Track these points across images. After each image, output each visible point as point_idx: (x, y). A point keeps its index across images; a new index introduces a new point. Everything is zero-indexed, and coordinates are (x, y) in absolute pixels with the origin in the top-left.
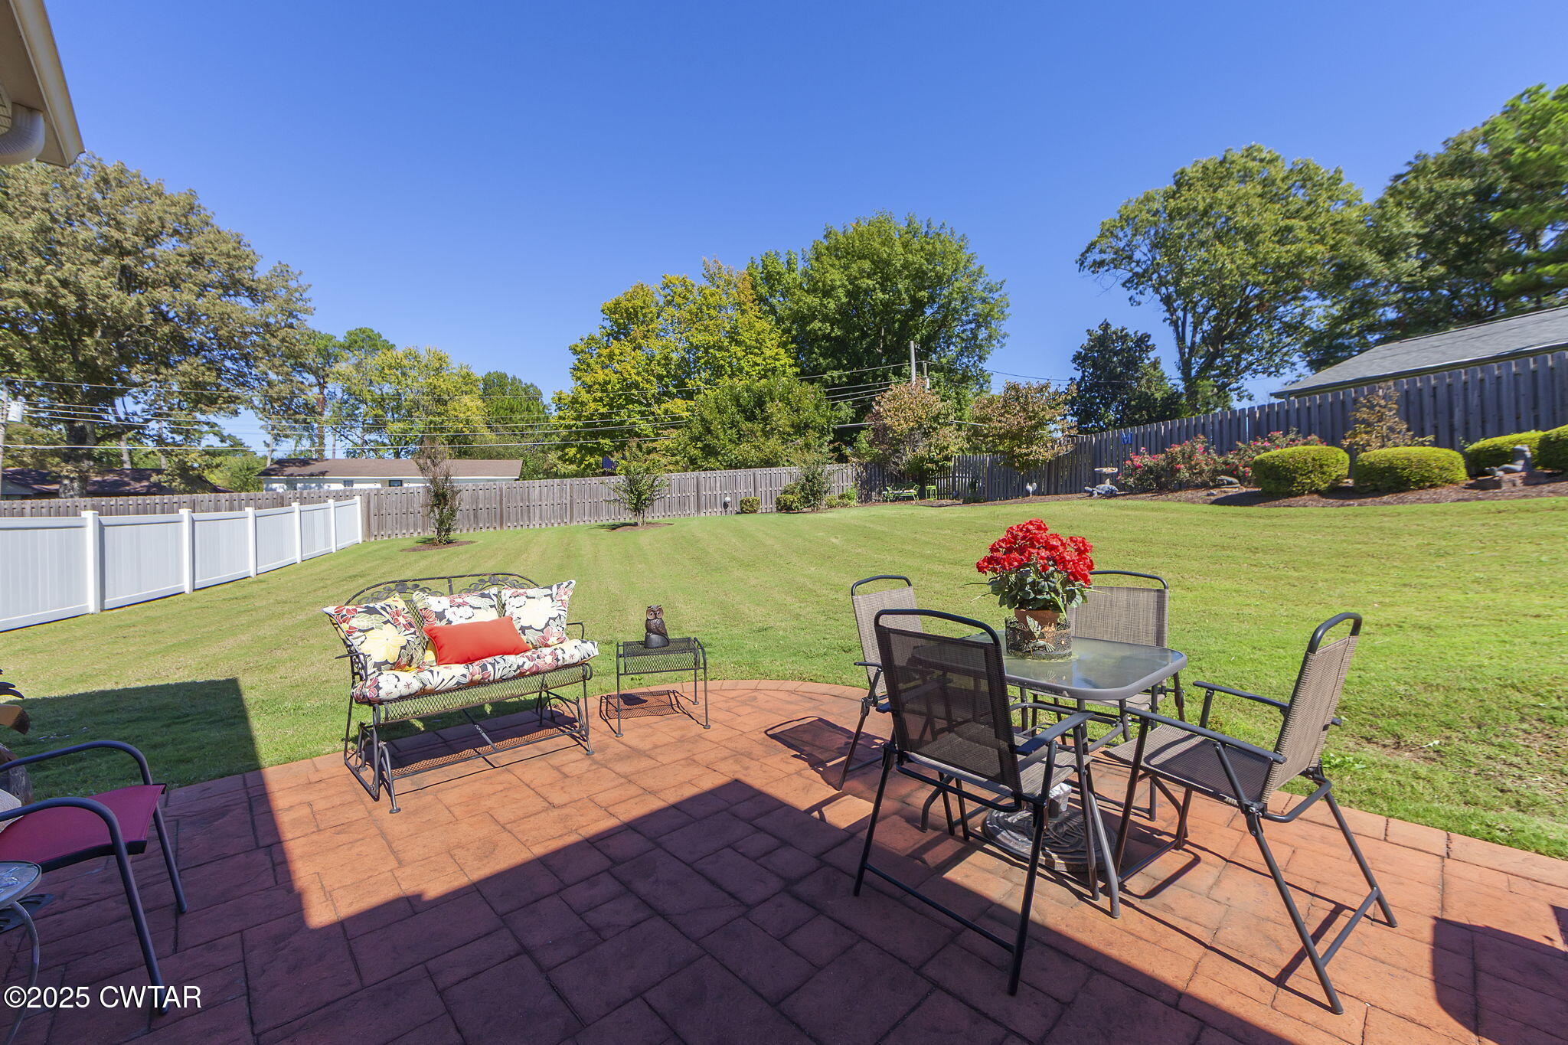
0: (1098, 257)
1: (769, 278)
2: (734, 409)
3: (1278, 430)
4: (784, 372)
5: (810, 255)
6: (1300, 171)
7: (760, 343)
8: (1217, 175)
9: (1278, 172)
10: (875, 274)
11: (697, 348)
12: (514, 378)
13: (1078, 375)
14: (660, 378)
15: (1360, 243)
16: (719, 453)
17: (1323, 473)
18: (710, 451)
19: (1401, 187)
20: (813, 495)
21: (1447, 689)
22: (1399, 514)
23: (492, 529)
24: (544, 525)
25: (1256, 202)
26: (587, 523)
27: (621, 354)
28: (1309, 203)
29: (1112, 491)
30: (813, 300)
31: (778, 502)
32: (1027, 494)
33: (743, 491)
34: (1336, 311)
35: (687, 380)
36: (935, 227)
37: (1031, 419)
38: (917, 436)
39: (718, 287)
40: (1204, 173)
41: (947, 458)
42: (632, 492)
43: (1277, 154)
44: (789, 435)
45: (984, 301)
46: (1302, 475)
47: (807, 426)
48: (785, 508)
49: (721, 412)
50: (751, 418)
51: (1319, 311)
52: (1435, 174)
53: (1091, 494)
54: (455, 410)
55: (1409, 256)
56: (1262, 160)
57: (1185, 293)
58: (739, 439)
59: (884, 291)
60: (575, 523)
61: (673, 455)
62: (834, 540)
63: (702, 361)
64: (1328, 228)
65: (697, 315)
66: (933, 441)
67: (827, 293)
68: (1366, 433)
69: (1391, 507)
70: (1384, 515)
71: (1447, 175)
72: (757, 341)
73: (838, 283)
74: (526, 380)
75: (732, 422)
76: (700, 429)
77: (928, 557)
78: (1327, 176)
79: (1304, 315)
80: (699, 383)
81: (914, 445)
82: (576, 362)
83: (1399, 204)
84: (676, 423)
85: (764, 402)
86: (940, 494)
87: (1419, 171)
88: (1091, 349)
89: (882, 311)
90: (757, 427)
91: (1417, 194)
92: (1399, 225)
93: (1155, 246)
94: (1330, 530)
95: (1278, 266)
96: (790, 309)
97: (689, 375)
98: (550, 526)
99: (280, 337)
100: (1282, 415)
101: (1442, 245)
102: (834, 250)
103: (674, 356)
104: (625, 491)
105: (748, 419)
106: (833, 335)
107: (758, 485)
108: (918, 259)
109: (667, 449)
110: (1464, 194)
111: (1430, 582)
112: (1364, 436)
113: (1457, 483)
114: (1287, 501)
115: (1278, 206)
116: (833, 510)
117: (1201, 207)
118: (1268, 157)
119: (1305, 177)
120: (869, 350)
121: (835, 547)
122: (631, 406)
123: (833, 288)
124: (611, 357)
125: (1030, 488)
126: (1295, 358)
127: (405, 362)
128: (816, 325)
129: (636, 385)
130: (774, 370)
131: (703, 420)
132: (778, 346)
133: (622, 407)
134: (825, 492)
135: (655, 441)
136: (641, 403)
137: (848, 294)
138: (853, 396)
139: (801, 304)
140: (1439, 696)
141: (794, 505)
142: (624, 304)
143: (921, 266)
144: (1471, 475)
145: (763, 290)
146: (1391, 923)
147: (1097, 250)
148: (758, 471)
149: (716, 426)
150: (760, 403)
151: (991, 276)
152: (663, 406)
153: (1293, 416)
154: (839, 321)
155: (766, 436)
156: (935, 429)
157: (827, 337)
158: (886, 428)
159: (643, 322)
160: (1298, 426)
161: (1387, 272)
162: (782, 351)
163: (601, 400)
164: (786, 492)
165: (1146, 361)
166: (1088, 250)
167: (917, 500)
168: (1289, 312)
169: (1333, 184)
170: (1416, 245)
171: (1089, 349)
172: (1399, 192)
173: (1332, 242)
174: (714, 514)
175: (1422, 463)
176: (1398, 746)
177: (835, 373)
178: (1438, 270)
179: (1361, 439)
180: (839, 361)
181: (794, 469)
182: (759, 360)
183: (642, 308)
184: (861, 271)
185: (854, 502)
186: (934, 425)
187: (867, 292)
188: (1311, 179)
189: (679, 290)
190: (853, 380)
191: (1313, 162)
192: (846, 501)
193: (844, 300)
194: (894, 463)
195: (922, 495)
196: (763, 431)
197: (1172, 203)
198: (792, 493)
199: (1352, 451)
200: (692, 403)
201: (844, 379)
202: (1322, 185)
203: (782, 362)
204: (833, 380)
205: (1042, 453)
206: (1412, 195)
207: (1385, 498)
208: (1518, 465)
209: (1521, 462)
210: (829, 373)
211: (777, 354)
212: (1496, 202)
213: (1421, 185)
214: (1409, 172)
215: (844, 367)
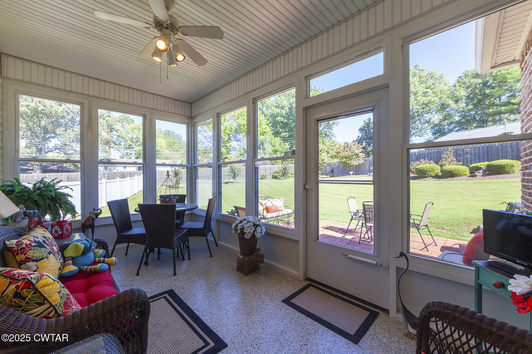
3: (422, 159)
4: (269, 133)
6: (431, 74)
7: (261, 124)
9: (424, 74)
11: (241, 125)
13: (360, 135)
14: (229, 135)
15: (448, 97)
17: (434, 172)
19: (461, 80)
20: (286, 174)
21: (453, 219)
22: (452, 183)
25: (417, 84)
28: (433, 84)
30: (278, 110)
31: (273, 176)
32: (350, 175)
34: (441, 117)
35: (237, 136)
36: (317, 88)
37: (352, 152)
41: (324, 163)
42: (232, 173)
43: (424, 68)
44: (271, 154)
46: (428, 172)
47: (277, 151)
48: (276, 178)
51: (436, 118)
52: (471, 77)
53: (370, 175)
55: (462, 102)
56: (419, 70)
63: (242, 129)
64: (439, 92)
65: (241, 115)
66: (320, 157)
67: (282, 108)
68: (445, 161)
69: (450, 181)
70: (448, 183)
71: (474, 78)
73: (286, 105)
76: (243, 151)
78: (439, 76)
79: (431, 118)
80: (241, 137)
83: (460, 86)
86: (322, 174)
87: (466, 76)
90: (261, 151)
91: (465, 83)
92: (460, 93)
94: (435, 187)
95: (423, 103)
96: (270, 113)
99: (106, 120)
100: (424, 154)
101: (472, 99)
103: (233, 128)
104: (229, 172)
106: (284, 122)
107: (266, 170)
110: (479, 84)
111: (455, 200)
112: (445, 162)
113: (467, 175)
114: (424, 179)
115: (424, 85)
116: (289, 178)
118: (421, 69)
119: (432, 76)
123: (284, 107)
125: (351, 173)
126: (428, 131)
127: (140, 127)
128: (279, 118)
130: (265, 132)
131: (243, 148)
132: (266, 125)
134: (289, 173)
137: (289, 109)
139: (274, 111)
140: (451, 221)
141: (278, 177)
144: (471, 173)
145: (260, 106)
146: (436, 246)
148: (267, 166)
152: (230, 144)
153: (426, 155)
154: (286, 117)
155: (264, 154)
157: (282, 122)
160: (428, 158)
161: (456, 107)
163: (210, 142)
164: (276, 173)
168: (427, 117)
169: (440, 79)
170: (465, 99)
171: (364, 127)
172: (460, 82)
173: (440, 97)
175: (458, 170)
176: (443, 229)
177: (284, 134)
178: (471, 107)
179: (444, 162)
180: (286, 130)
181: (279, 166)
182: (260, 129)
184: (294, 101)
186: (320, 153)
188: (434, 77)
190: (290, 136)
191: (435, 71)
192: (293, 175)
193: (288, 110)
198: (278, 173)
199: (441, 166)
200: (239, 143)
201: (287, 136)
202: (437, 78)
203: (268, 130)
204: (284, 136)
205: (355, 162)
206: (464, 83)
207: (449, 179)
208: (481, 171)
209: (482, 170)
210: (283, 133)
211: (266, 127)
212: (488, 87)
213: (467, 80)
214: (463, 76)
215: (287, 132)
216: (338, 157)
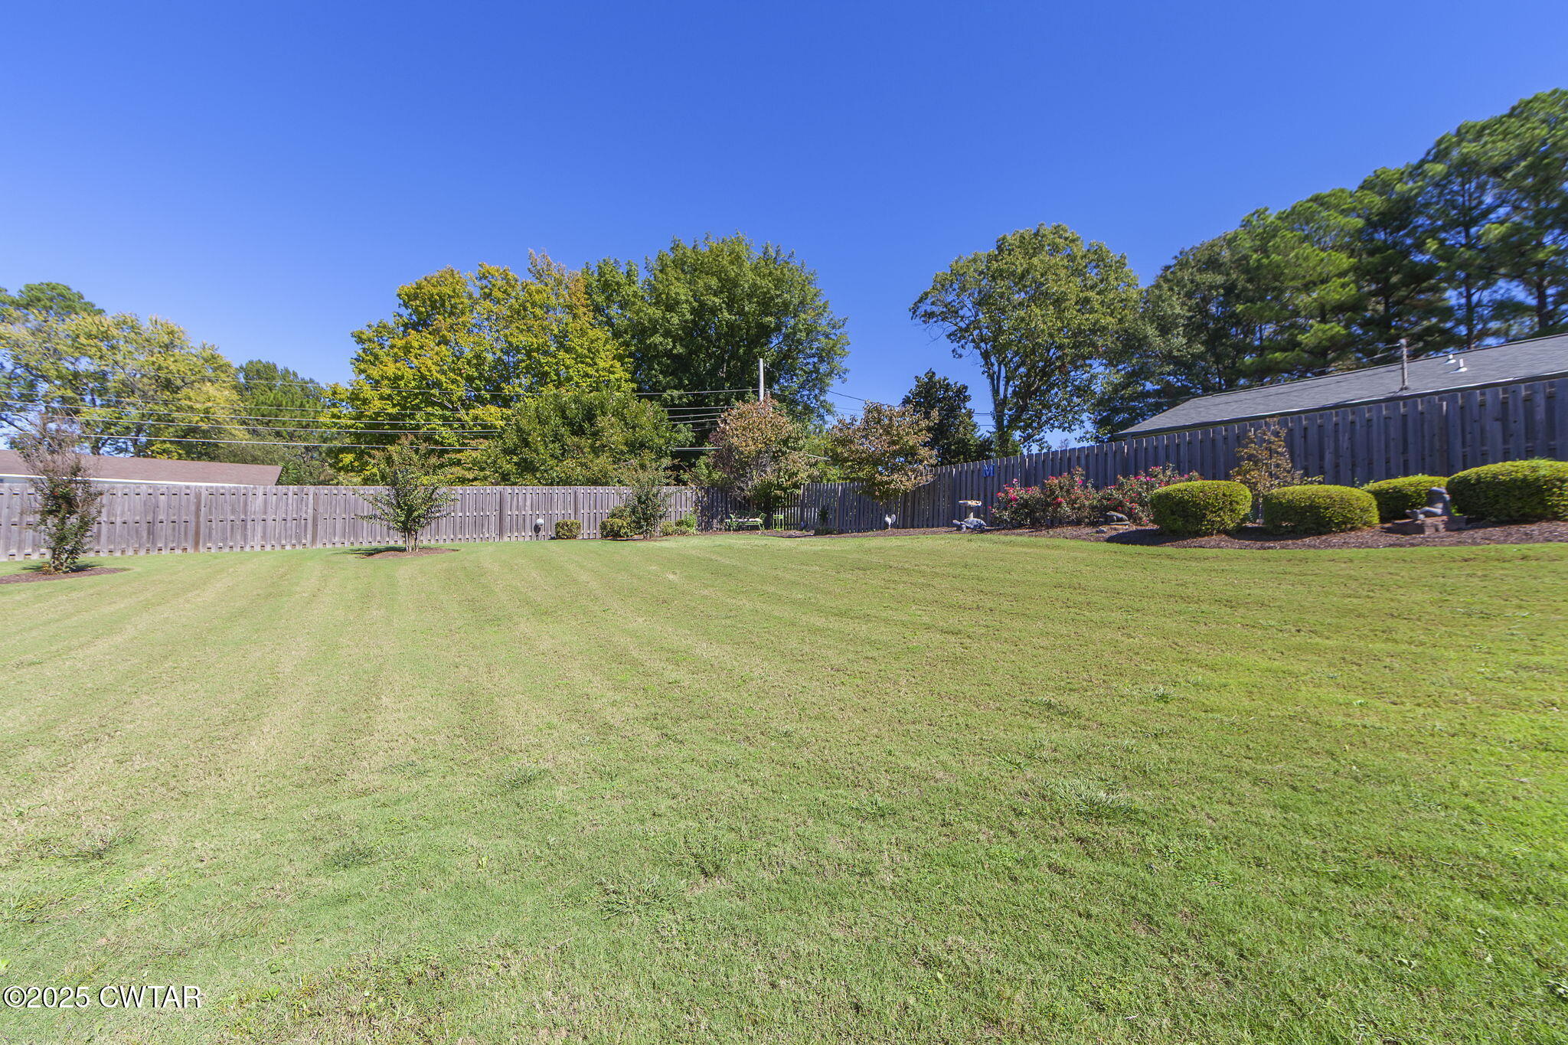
0: (929, 309)
1: (607, 287)
2: (559, 421)
3: (1154, 466)
4: (619, 387)
5: (655, 264)
6: (1095, 253)
7: (593, 352)
8: (1032, 245)
9: (1079, 250)
10: (722, 292)
11: (518, 350)
12: (287, 371)
14: (470, 379)
15: (1142, 319)
16: (537, 469)
17: (1232, 511)
18: (527, 468)
19: (1170, 276)
20: (646, 520)
23: (178, 552)
24: (268, 548)
25: (1063, 273)
26: (338, 545)
27: (421, 347)
28: (1102, 281)
29: (981, 525)
30: (655, 313)
31: (604, 527)
32: (886, 526)
33: (560, 512)
34: (1117, 379)
35: (503, 385)
36: (783, 255)
37: (894, 443)
38: (765, 459)
39: (547, 285)
40: (1021, 242)
41: (796, 486)
42: (399, 506)
43: (1076, 236)
44: (622, 453)
45: (827, 336)
46: (1212, 512)
47: (642, 445)
48: (612, 534)
49: (543, 422)
50: (579, 432)
51: (1102, 376)
52: (1195, 269)
53: (959, 528)
54: (190, 399)
55: (1178, 334)
56: (1066, 239)
57: (1000, 350)
58: (563, 455)
59: (730, 312)
60: (319, 546)
61: (482, 469)
62: (671, 577)
63: (523, 365)
64: (1117, 304)
65: (519, 313)
66: (783, 465)
67: (671, 306)
71: (1203, 270)
72: (589, 350)
73: (683, 298)
74: (304, 374)
75: (556, 435)
76: (516, 440)
77: (801, 604)
78: (1115, 260)
79: (1090, 381)
80: (517, 389)
81: (762, 468)
82: (360, 352)
83: (1170, 289)
84: (487, 432)
85: (595, 416)
86: (788, 525)
87: (1183, 265)
88: (918, 394)
89: (726, 333)
90: (585, 442)
91: (1183, 283)
92: (1172, 307)
93: (979, 304)
95: (1080, 332)
96: (629, 321)
97: (507, 380)
98: (278, 548)
102: (680, 264)
103: (490, 357)
104: (389, 504)
105: (574, 433)
106: (675, 352)
107: (580, 506)
108: (766, 284)
109: (475, 462)
110: (1217, 288)
112: (1254, 473)
113: (1371, 526)
115: (1079, 279)
116: (669, 537)
117: (1019, 271)
118: (1071, 237)
119: (1099, 258)
120: (713, 372)
121: (672, 586)
122: (429, 409)
123: (677, 303)
124: (407, 349)
125: (888, 520)
127: (114, 332)
128: (657, 339)
129: (438, 384)
130: (607, 383)
131: (519, 430)
132: (614, 358)
133: (418, 408)
134: (661, 517)
135: (460, 451)
136: (443, 407)
137: (693, 311)
138: (694, 418)
139: (642, 314)
141: (623, 531)
142: (428, 289)
143: (768, 292)
144: (1386, 518)
145: (600, 299)
147: (929, 301)
148: (581, 489)
149: (535, 438)
150: (590, 417)
151: (835, 313)
152: (473, 412)
153: (1162, 453)
154: (681, 339)
155: (594, 451)
156: (784, 453)
157: (668, 354)
158: (730, 449)
159: (452, 314)
161: (1162, 346)
162: (618, 364)
163: (390, 397)
164: (613, 515)
165: (963, 411)
166: (920, 301)
167: (762, 530)
168: (1079, 377)
169: (1119, 267)
170: (1183, 325)
171: (916, 394)
172: (1168, 277)
173: (1120, 316)
174: (521, 539)
177: (676, 393)
178: (1199, 348)
180: (681, 380)
181: (626, 491)
182: (590, 371)
183: (450, 297)
184: (708, 287)
185: (693, 530)
186: (784, 449)
187: (714, 311)
188: (1103, 260)
189: (500, 283)
190: (694, 401)
191: (1105, 246)
192: (684, 528)
193: (689, 317)
194: (739, 488)
195: (768, 524)
196: (592, 447)
197: (995, 265)
198: (620, 517)
200: (510, 412)
201: (684, 400)
202: (1111, 266)
203: (616, 376)
204: (672, 399)
205: (903, 482)
206: (1178, 283)
207: (1307, 540)
208: (1438, 509)
209: (1440, 505)
210: (669, 392)
211: (612, 366)
212: (1238, 297)
213: (1186, 275)
214: (1175, 265)
215: (684, 388)
216: (846, 460)
